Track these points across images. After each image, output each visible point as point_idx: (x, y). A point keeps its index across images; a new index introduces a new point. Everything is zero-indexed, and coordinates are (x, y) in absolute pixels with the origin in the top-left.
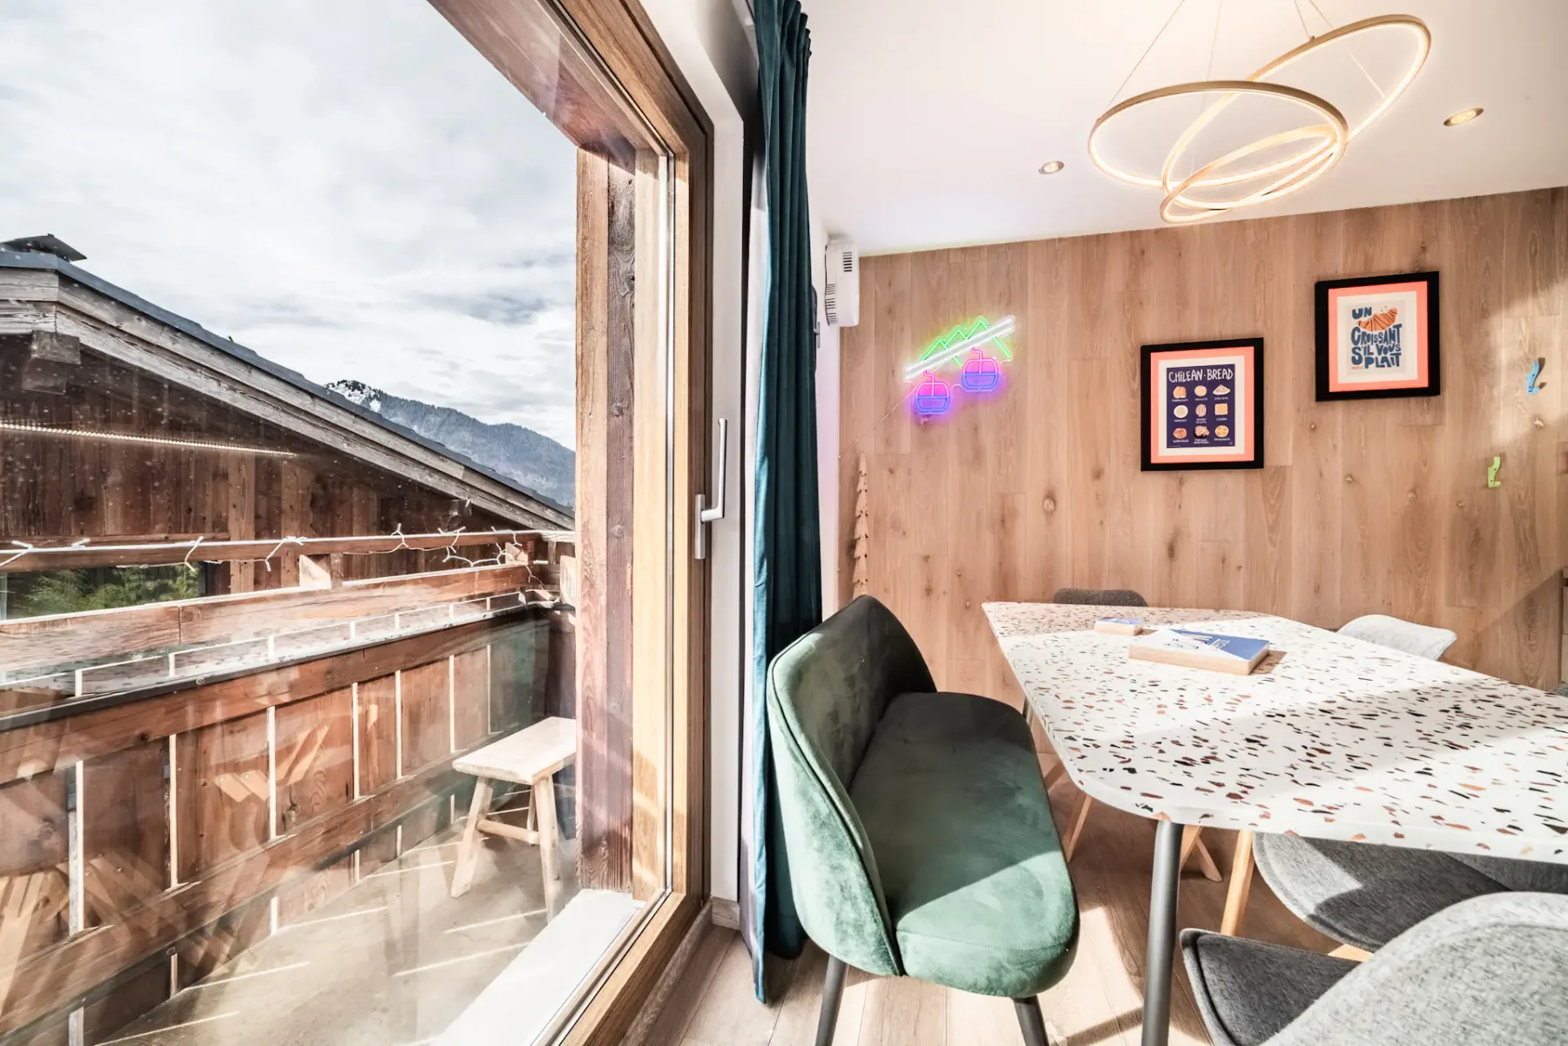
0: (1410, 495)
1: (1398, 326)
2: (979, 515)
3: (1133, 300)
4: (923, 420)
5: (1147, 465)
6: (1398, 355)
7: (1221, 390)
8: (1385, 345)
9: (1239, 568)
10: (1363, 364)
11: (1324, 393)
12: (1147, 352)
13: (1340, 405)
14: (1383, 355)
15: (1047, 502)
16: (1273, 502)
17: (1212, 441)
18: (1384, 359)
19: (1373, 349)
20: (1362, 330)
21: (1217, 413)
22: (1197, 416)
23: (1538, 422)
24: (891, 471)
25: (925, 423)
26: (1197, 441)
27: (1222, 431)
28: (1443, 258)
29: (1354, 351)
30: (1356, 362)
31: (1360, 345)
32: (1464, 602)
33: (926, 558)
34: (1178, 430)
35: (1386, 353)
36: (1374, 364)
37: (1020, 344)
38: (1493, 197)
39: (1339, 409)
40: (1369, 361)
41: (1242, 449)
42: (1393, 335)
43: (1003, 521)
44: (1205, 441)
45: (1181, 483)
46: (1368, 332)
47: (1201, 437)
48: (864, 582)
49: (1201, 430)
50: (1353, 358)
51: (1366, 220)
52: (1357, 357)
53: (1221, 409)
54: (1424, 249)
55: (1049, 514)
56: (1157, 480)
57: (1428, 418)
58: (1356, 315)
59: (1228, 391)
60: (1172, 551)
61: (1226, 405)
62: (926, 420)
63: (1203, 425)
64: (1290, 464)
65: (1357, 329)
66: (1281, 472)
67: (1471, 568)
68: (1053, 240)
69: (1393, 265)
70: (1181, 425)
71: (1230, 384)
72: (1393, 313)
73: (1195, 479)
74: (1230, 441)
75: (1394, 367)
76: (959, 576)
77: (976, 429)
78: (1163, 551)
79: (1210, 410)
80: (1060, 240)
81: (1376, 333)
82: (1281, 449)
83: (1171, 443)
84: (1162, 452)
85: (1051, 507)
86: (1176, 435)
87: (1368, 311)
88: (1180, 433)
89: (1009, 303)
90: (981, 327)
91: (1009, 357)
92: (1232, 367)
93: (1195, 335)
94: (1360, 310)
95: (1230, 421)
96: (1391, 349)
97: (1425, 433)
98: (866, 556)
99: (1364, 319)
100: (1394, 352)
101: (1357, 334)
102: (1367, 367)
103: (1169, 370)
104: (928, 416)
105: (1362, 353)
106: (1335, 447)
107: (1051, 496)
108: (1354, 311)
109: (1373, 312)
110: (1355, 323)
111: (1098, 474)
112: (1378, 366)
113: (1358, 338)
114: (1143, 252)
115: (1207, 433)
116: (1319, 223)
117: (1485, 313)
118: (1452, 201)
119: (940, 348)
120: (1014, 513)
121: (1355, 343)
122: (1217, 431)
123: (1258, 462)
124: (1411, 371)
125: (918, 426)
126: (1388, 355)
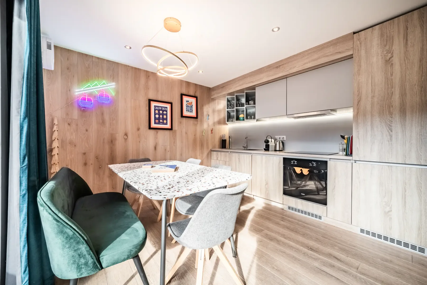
0: (194, 136)
1: (192, 105)
2: (104, 139)
3: (147, 88)
4: (82, 109)
5: (150, 128)
6: (192, 110)
9: (168, 151)
10: (188, 111)
11: (182, 116)
12: (150, 101)
15: (125, 136)
16: (174, 137)
17: (163, 123)
19: (189, 109)
21: (164, 117)
22: (160, 118)
23: (208, 126)
24: (69, 124)
25: (83, 109)
26: (160, 123)
27: (165, 121)
28: (198, 94)
29: (186, 108)
30: (187, 111)
33: (84, 154)
34: (156, 120)
37: (117, 92)
39: (184, 120)
40: (189, 111)
41: (168, 126)
42: (192, 107)
43: (112, 141)
44: (162, 123)
45: (157, 132)
46: (188, 105)
47: (161, 122)
48: (57, 163)
49: (161, 121)
51: (188, 84)
53: (165, 117)
54: (196, 92)
55: (126, 139)
56: (152, 132)
57: (196, 123)
59: (166, 113)
60: (155, 148)
62: (84, 108)
64: (177, 129)
65: (187, 104)
66: (175, 131)
67: (201, 149)
68: (126, 65)
69: (192, 93)
70: (157, 119)
71: (166, 111)
72: (192, 103)
73: (160, 132)
74: (166, 124)
75: (192, 113)
76: (97, 158)
77: (103, 114)
78: (154, 149)
80: (129, 66)
81: (189, 106)
82: (175, 127)
83: (155, 123)
84: (153, 125)
85: (126, 138)
86: (156, 121)
88: (157, 121)
89: (113, 78)
90: (104, 84)
91: (113, 94)
92: (167, 108)
93: (160, 99)
95: (166, 119)
97: (196, 125)
98: (58, 154)
99: (188, 103)
103: (155, 106)
105: (188, 109)
106: (184, 126)
107: (126, 134)
108: (186, 101)
109: (189, 102)
110: (186, 103)
111: (138, 129)
114: (149, 77)
115: (162, 122)
116: (182, 82)
117: (203, 106)
119: (89, 86)
120: (115, 139)
121: (187, 107)
122: (164, 121)
123: (171, 129)
124: (194, 114)
125: (81, 110)
126: (191, 110)
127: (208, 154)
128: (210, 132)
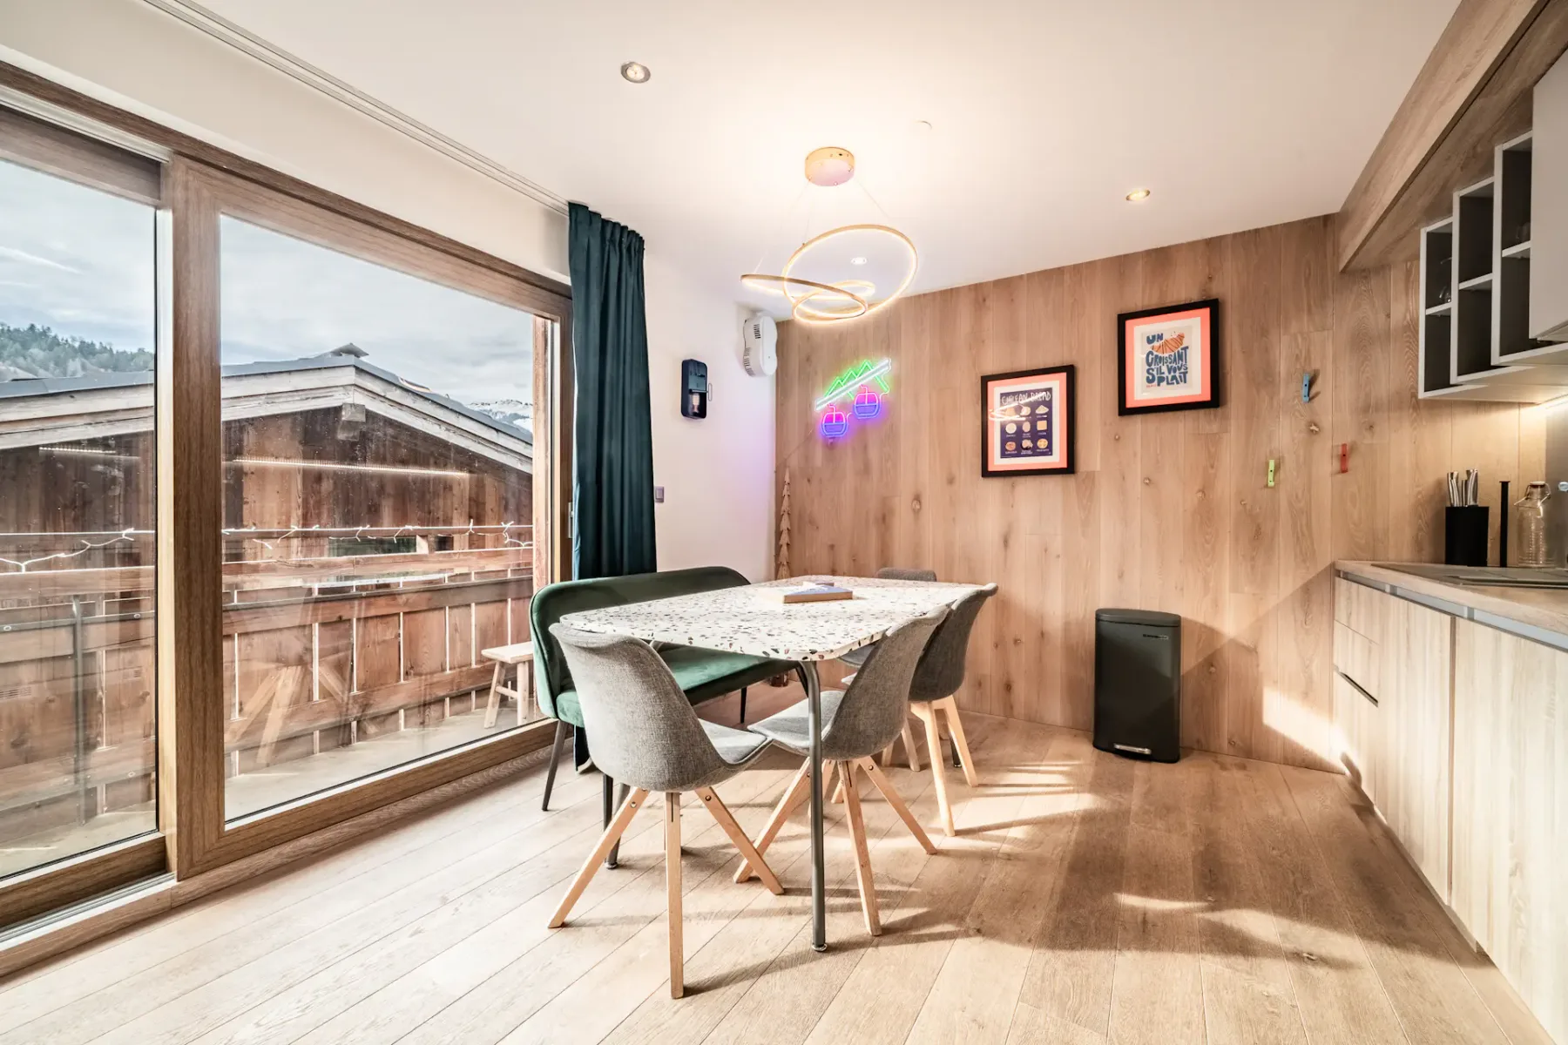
0: (1200, 494)
1: (1185, 349)
2: (867, 513)
3: (977, 340)
4: (831, 441)
5: (986, 473)
6: (1185, 373)
7: (1042, 410)
8: (1174, 365)
9: (1058, 556)
10: (1156, 382)
11: (1124, 411)
12: (985, 380)
13: (1138, 418)
14: (1172, 374)
15: (915, 502)
16: (1085, 501)
17: (1035, 452)
18: (1174, 378)
19: (1164, 369)
20: (1155, 353)
21: (1039, 429)
22: (1023, 432)
23: (1313, 428)
24: (809, 481)
25: (832, 443)
26: (1024, 452)
27: (1042, 443)
28: (1227, 287)
29: (1148, 371)
30: (1150, 381)
31: (1153, 367)
32: (1246, 589)
33: (832, 547)
34: (1009, 443)
35: (1175, 372)
36: (1165, 383)
37: (897, 382)
38: (1270, 228)
39: (1138, 423)
40: (1161, 380)
42: (1181, 357)
43: (884, 518)
44: (1029, 452)
45: (1013, 486)
46: (1160, 355)
47: (1027, 449)
48: (785, 563)
49: (1027, 443)
50: (1148, 378)
51: (1160, 258)
52: (1151, 378)
53: (1042, 425)
54: (1211, 279)
55: (917, 513)
56: (995, 485)
57: (1215, 427)
58: (1150, 341)
59: (1047, 411)
60: (1006, 542)
61: (1045, 422)
63: (1028, 439)
64: (1098, 468)
65: (1150, 353)
66: (1091, 476)
67: (1253, 559)
69: (1184, 295)
70: (1011, 439)
71: (1049, 404)
72: (1181, 337)
73: (1026, 485)
74: (1049, 451)
75: (1182, 384)
76: (855, 560)
77: (865, 448)
78: (1000, 541)
79: (1034, 426)
80: (925, 295)
81: (1166, 355)
82: (1091, 458)
83: (1004, 454)
84: (997, 462)
85: (918, 507)
86: (1007, 448)
87: (1160, 337)
88: (1011, 446)
89: (888, 347)
90: (867, 368)
91: (885, 389)
92: (1050, 390)
93: (1024, 365)
94: (1154, 337)
95: (1048, 435)
96: (1180, 369)
97: (1211, 444)
98: (788, 544)
99: (1156, 344)
100: (1182, 370)
101: (1151, 356)
102: (1159, 385)
103: (1002, 395)
104: (834, 438)
105: (1155, 373)
106: (1135, 454)
107: (917, 498)
108: (1148, 338)
109: (1164, 338)
110: (1148, 348)
111: (951, 481)
112: (1168, 383)
113: (1151, 360)
114: (984, 300)
115: (1031, 446)
116: (1120, 265)
118: (1235, 235)
119: (840, 385)
120: (892, 512)
121: (1149, 365)
122: (1037, 443)
123: (1070, 468)
124: (1196, 386)
125: (827, 446)
126: (1177, 374)
127: (1307, 590)
128: (1326, 465)
